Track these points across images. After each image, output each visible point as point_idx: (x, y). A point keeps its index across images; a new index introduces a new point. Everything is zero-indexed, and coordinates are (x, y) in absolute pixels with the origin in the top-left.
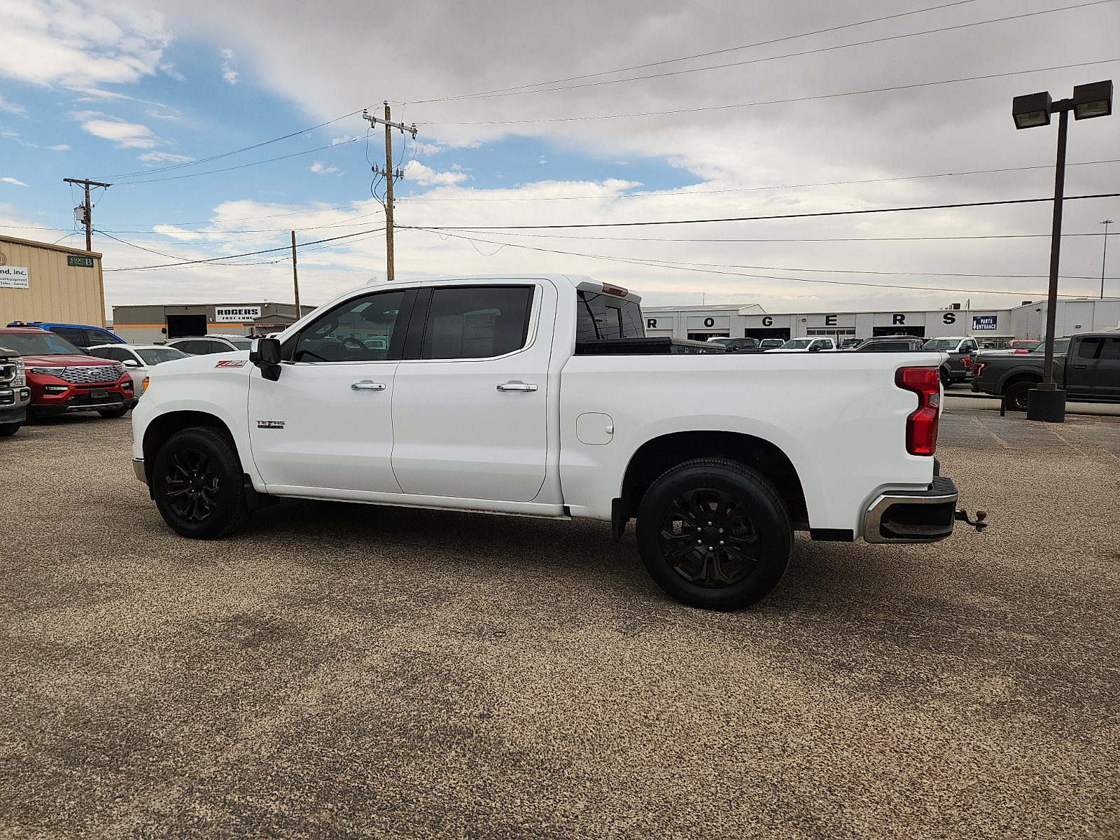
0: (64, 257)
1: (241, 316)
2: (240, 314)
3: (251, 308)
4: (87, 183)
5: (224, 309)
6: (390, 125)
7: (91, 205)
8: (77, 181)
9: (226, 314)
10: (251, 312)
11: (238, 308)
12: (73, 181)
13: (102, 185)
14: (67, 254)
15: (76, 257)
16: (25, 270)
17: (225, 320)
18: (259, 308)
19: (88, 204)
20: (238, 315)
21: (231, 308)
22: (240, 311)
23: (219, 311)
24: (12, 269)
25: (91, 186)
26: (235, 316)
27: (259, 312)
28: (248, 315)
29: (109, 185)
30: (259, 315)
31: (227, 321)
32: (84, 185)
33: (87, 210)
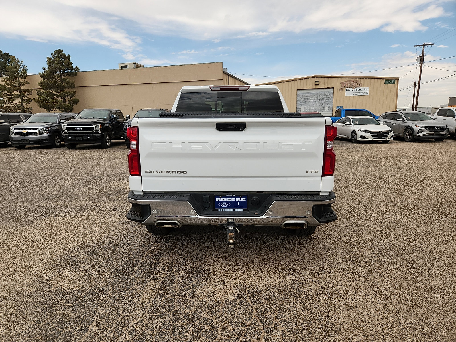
0: (383, 81)
4: (424, 45)
8: (419, 46)
12: (418, 46)
13: (430, 44)
14: (385, 80)
15: (388, 80)
16: (368, 88)
19: (423, 54)
24: (363, 88)
29: (433, 44)
32: (422, 47)
33: (422, 58)
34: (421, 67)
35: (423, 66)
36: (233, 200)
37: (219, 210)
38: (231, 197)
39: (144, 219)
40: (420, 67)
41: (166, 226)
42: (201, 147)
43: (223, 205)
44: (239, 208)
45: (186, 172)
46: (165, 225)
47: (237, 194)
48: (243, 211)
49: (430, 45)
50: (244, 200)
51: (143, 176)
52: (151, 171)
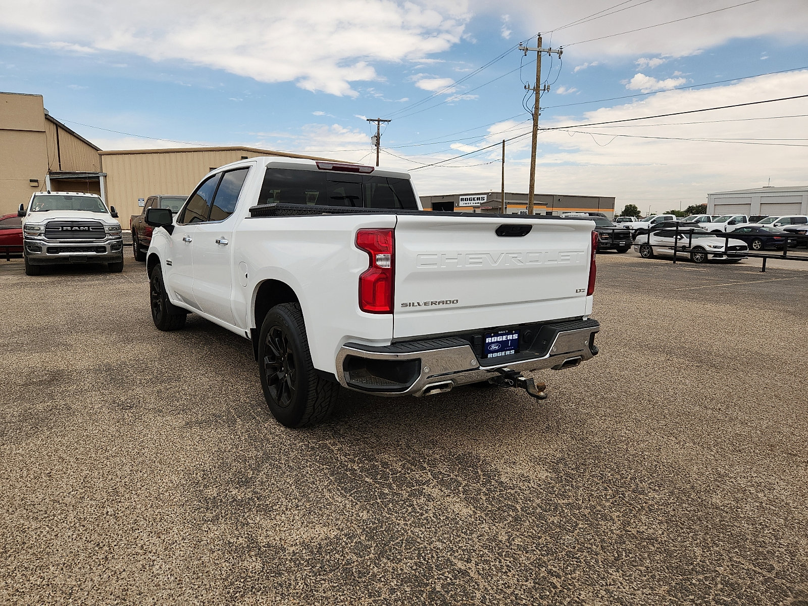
1: (474, 202)
2: (474, 200)
3: (481, 196)
4: (379, 121)
5: (464, 197)
6: (541, 52)
7: (381, 135)
8: (373, 120)
9: (465, 200)
10: (481, 199)
11: (473, 197)
12: (371, 120)
17: (465, 205)
18: (485, 196)
19: (379, 134)
20: (473, 201)
21: (468, 197)
22: (474, 198)
23: (461, 199)
25: (381, 123)
26: (470, 202)
27: (486, 199)
28: (478, 201)
29: (390, 121)
30: (485, 201)
31: (466, 205)
32: (377, 122)
33: (378, 137)
34: (378, 152)
35: (380, 150)
36: (504, 338)
37: (490, 356)
38: (502, 335)
39: (408, 385)
40: (376, 152)
41: (434, 392)
42: (480, 260)
43: (494, 347)
44: (510, 350)
45: (457, 301)
46: (432, 391)
47: (509, 329)
48: (513, 353)
49: (386, 122)
50: (516, 336)
51: (396, 313)
52: (410, 303)
